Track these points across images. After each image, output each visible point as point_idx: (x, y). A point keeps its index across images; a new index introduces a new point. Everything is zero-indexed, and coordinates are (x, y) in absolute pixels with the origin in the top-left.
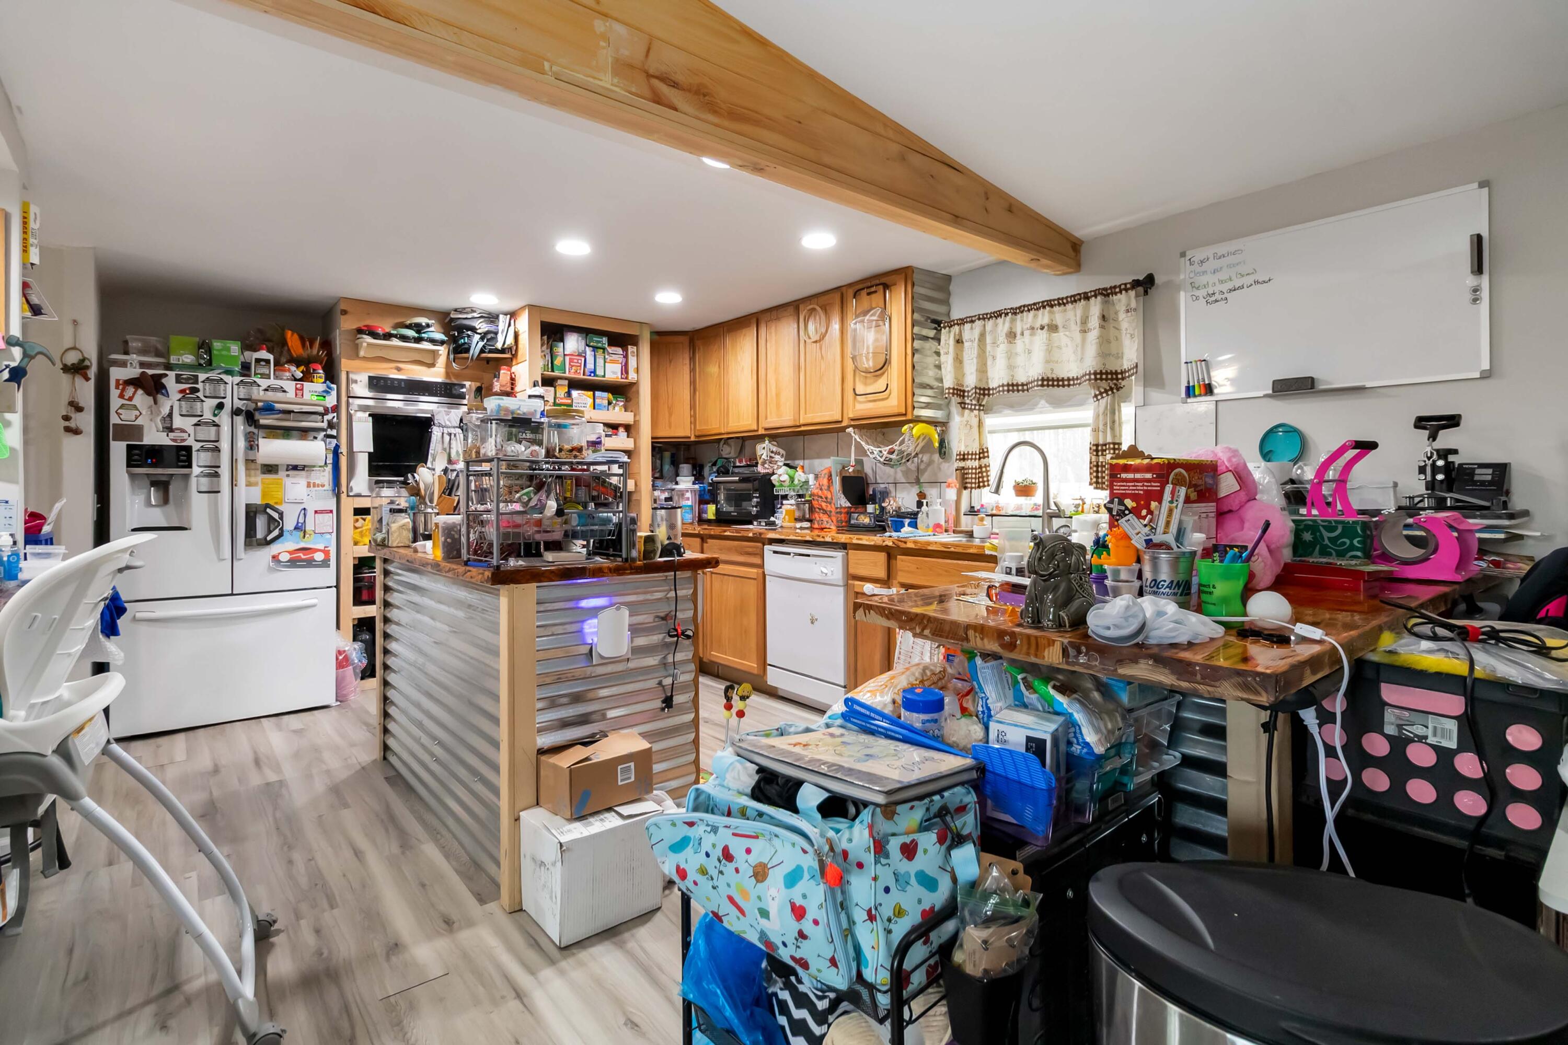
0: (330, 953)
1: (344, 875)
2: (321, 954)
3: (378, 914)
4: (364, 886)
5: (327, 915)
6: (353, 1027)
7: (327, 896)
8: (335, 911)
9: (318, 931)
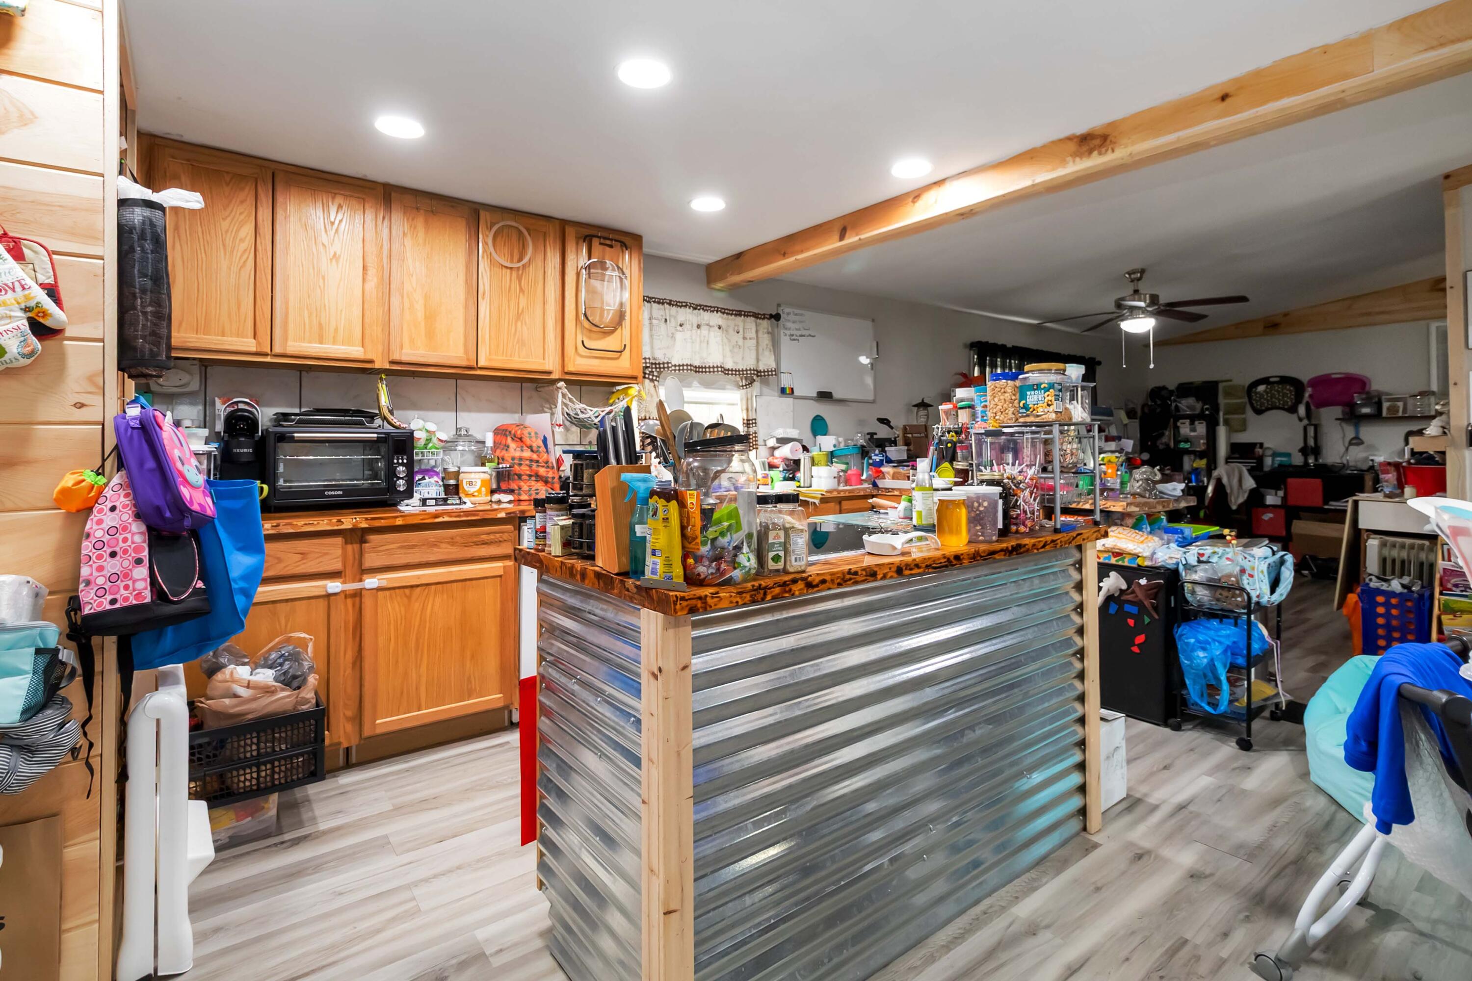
0: (1240, 912)
1: (1127, 959)
2: (1247, 917)
3: (1165, 903)
4: (1133, 933)
5: (1199, 940)
6: (1285, 867)
7: (1172, 956)
8: (1188, 936)
9: (1226, 935)
